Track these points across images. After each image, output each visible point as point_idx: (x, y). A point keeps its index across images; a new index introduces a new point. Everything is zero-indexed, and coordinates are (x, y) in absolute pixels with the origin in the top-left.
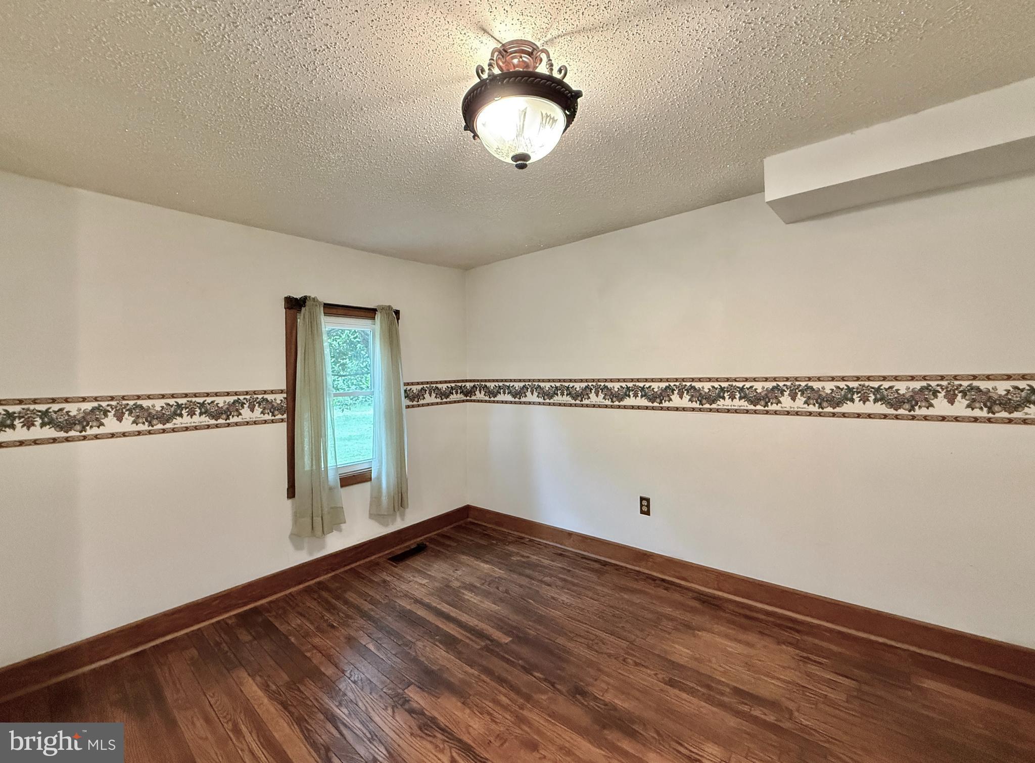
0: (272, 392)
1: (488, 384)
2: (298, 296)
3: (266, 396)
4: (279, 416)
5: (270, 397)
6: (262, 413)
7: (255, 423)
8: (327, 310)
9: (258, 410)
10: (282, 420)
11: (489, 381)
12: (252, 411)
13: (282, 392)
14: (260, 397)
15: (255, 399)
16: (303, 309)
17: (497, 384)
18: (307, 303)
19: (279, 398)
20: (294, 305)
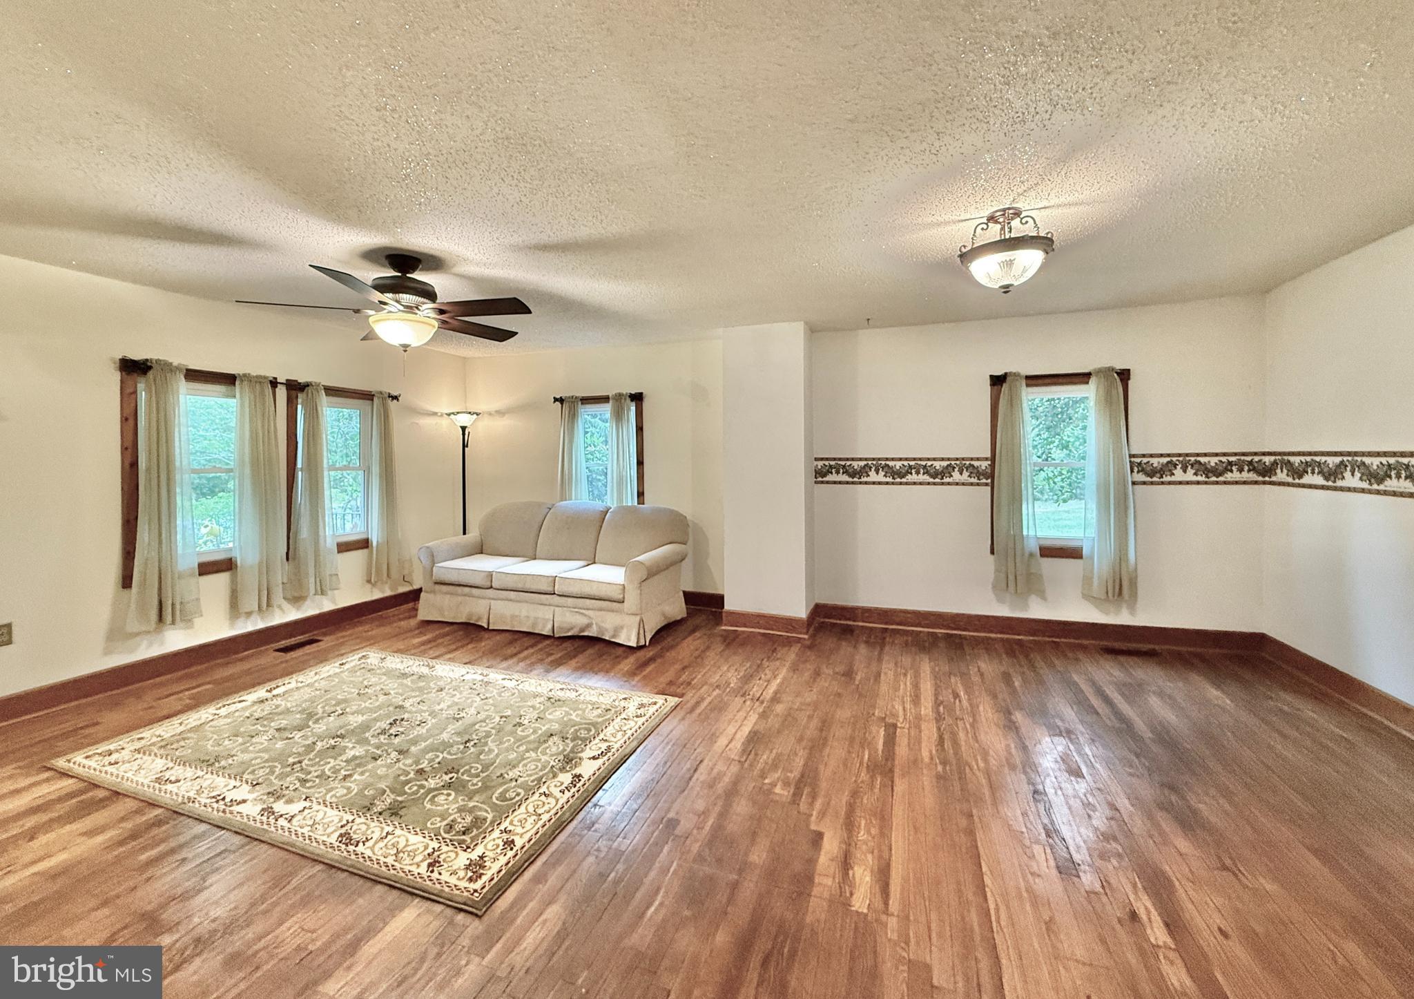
0: (978, 459)
1: (1292, 459)
2: (999, 372)
3: (972, 463)
4: (984, 481)
5: (976, 463)
6: (969, 476)
7: (963, 484)
8: (1030, 382)
9: (966, 474)
10: (987, 484)
11: (1293, 454)
12: (961, 474)
13: (986, 459)
14: (968, 463)
15: (966, 465)
16: (1004, 385)
17: (1303, 459)
18: (1008, 379)
19: (984, 465)
20: (998, 381)
